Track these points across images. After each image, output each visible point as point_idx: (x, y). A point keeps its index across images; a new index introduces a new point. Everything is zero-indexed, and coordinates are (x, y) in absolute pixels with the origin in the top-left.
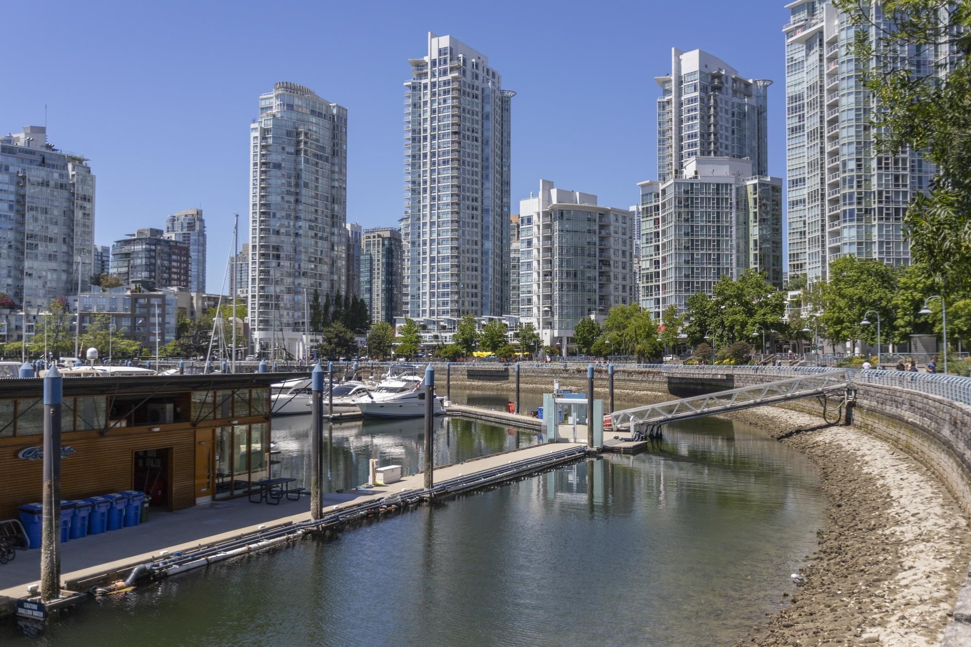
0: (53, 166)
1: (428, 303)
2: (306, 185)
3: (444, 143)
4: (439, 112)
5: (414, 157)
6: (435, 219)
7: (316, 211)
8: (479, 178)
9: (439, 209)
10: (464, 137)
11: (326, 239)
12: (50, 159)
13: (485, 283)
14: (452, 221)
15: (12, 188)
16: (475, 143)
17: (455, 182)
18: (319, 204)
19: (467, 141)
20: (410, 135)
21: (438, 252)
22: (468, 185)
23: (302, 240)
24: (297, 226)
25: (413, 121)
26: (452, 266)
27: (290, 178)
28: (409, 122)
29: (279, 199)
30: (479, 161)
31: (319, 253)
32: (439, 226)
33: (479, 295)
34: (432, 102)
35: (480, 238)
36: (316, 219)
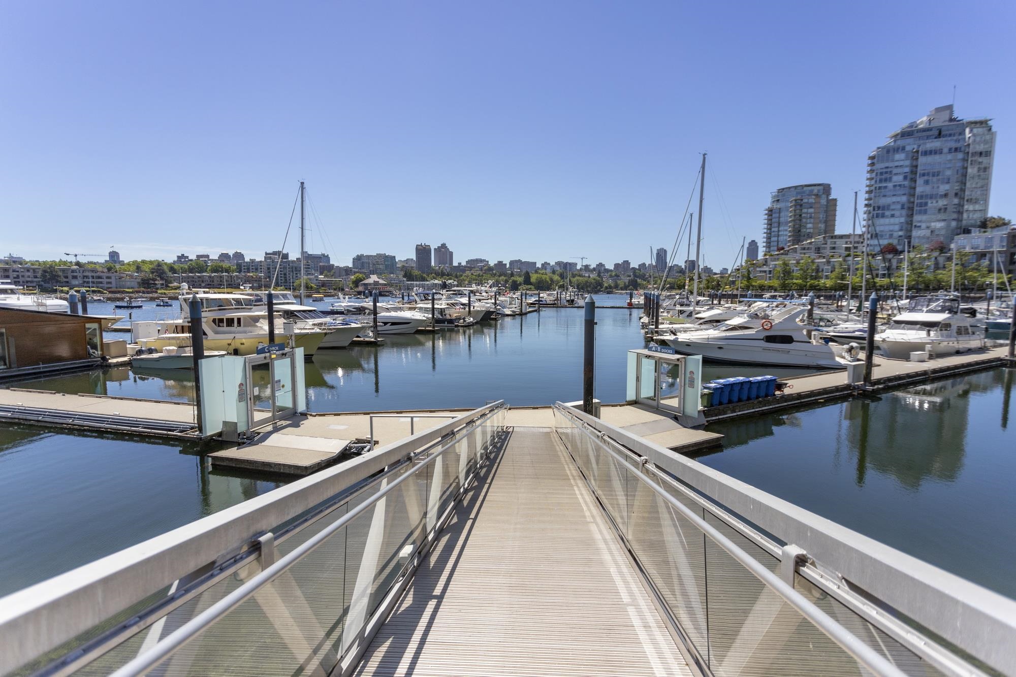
12: (948, 130)
15: (907, 163)
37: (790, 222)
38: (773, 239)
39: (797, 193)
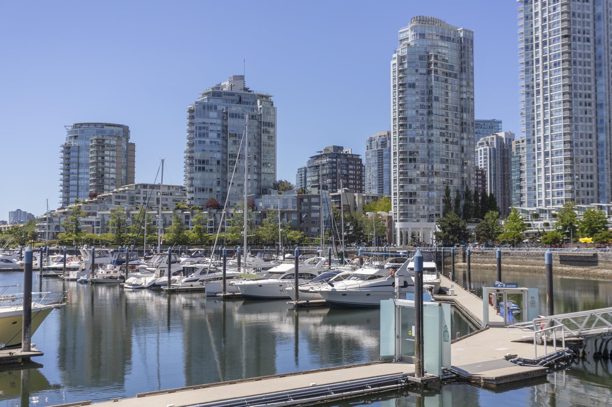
0: (247, 103)
1: (543, 193)
2: (437, 99)
3: (555, 47)
4: (550, 20)
5: (527, 63)
6: (548, 117)
7: (447, 120)
8: (592, 75)
9: (551, 107)
10: (574, 39)
11: (456, 143)
12: (245, 98)
13: (601, 173)
14: (564, 118)
15: (219, 121)
16: (587, 44)
17: (567, 81)
18: (450, 115)
19: (578, 43)
20: (523, 45)
21: (552, 147)
22: (580, 83)
23: (435, 145)
24: (430, 134)
25: (526, 32)
26: (566, 159)
27: (423, 94)
28: (522, 33)
29: (414, 112)
30: (592, 59)
31: (450, 155)
32: (551, 123)
33: (595, 185)
34: (543, 11)
35: (594, 131)
36: (447, 127)
37: (92, 164)
38: (72, 182)
39: (98, 132)
